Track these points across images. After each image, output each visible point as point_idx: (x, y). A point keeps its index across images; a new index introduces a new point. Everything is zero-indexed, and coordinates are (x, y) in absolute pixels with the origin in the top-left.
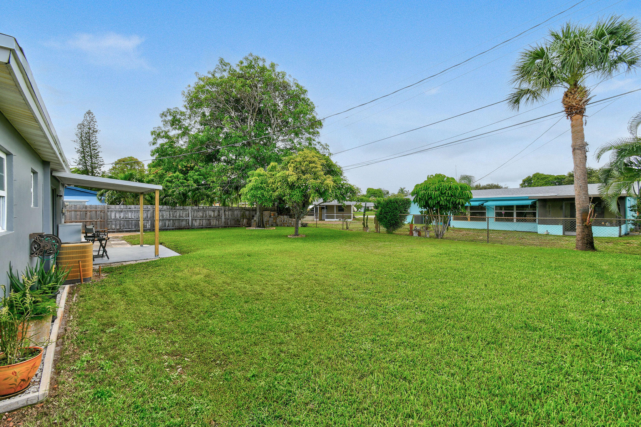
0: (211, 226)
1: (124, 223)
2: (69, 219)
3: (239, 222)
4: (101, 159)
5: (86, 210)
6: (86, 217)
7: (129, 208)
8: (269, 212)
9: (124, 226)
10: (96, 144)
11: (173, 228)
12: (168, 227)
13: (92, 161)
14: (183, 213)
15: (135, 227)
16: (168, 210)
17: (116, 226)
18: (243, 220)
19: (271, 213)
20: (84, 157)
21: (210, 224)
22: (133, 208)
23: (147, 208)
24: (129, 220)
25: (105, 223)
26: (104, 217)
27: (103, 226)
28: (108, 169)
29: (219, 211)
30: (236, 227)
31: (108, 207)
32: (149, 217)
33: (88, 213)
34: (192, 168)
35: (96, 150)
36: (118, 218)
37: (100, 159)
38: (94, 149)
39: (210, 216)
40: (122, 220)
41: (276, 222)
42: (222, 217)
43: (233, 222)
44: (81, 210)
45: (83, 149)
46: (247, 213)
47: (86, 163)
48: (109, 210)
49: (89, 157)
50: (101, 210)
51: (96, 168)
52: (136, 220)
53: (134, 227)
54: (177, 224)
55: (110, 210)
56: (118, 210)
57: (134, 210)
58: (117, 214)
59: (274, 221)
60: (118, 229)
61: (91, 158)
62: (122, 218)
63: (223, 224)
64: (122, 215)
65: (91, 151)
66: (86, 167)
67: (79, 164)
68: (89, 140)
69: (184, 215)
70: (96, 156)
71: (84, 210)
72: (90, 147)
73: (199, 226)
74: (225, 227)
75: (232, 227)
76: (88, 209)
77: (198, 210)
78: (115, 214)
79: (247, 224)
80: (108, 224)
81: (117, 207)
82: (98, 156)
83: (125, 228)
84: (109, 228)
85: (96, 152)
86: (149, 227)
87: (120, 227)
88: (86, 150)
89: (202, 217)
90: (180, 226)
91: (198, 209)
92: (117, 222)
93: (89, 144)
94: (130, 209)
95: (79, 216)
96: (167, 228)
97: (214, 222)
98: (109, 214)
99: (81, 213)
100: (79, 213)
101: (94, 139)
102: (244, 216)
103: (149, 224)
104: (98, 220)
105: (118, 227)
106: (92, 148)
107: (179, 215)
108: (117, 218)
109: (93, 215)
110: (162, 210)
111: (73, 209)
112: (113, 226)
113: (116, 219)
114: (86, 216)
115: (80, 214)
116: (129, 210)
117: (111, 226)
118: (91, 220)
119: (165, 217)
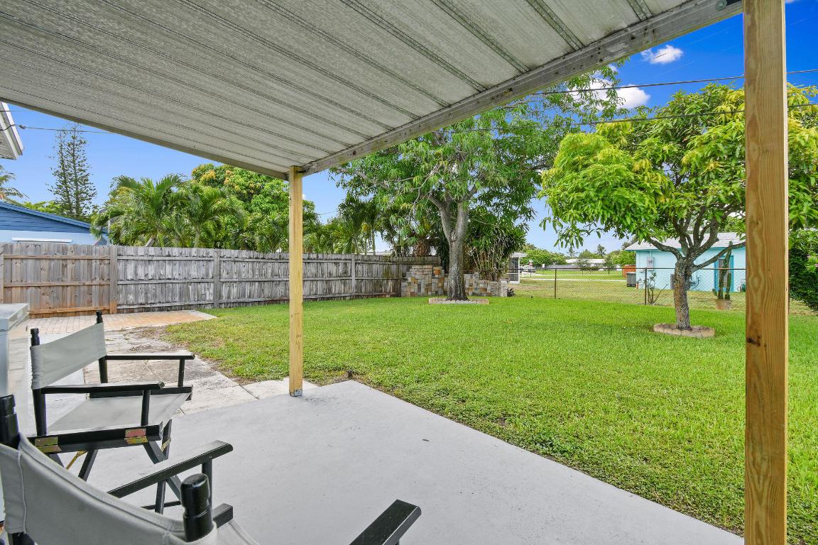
0: (331, 296)
1: (155, 290)
2: (19, 279)
3: (381, 286)
4: (92, 186)
5: (64, 257)
6: (63, 274)
7: (167, 254)
8: (430, 267)
9: (155, 296)
10: (84, 163)
11: (260, 300)
12: (249, 297)
13: (77, 189)
14: (279, 268)
15: (180, 298)
16: (251, 260)
17: (136, 297)
18: (387, 283)
19: (435, 268)
20: (65, 182)
21: (330, 290)
22: (177, 254)
23: (208, 254)
24: (168, 281)
25: (111, 291)
26: (109, 275)
27: (105, 299)
28: (103, 203)
29: (346, 264)
30: (375, 296)
31: (118, 250)
32: (211, 276)
33: (70, 266)
34: (258, 191)
35: (84, 171)
36: (143, 278)
37: (89, 185)
38: (81, 170)
39: (330, 274)
40: (150, 282)
41: (443, 286)
42: (350, 276)
43: (370, 287)
44: (51, 257)
45: (63, 169)
46: (394, 267)
47: (68, 192)
48: (121, 258)
49: (73, 183)
50: (101, 257)
51: (83, 199)
52: (184, 281)
53: (177, 299)
54: (267, 292)
55: (124, 258)
56: (141, 258)
57: (178, 258)
58: (139, 267)
59: (440, 285)
60: (141, 304)
61: (77, 185)
62: (150, 277)
63: (353, 291)
64: (151, 270)
65: (75, 173)
66: (68, 196)
67: (57, 193)
68: (73, 155)
69: (281, 272)
70: (85, 180)
71: (59, 255)
72: (74, 167)
73: (310, 295)
74: (357, 297)
75: (368, 297)
76: (69, 254)
77: (309, 261)
78: (136, 267)
79: (394, 290)
80: (118, 293)
81: (141, 251)
82: (87, 180)
83: (158, 301)
84: (121, 302)
85: (84, 174)
86: (212, 298)
87: (147, 298)
88: (69, 171)
89: (316, 276)
90: (273, 294)
91: (309, 259)
92: (140, 286)
93: (74, 162)
94: (169, 256)
95: (46, 273)
96: (246, 299)
97: (337, 288)
98: (121, 266)
99: (53, 263)
100: (45, 264)
101: (80, 153)
102: (388, 273)
103: (211, 291)
104: (94, 283)
105: (141, 300)
106: (77, 168)
107: (273, 271)
108: (139, 277)
109: (82, 271)
110: (236, 259)
111: (30, 254)
112: (131, 297)
113: (137, 281)
114: (63, 271)
115: (50, 268)
116: (167, 258)
117: (126, 297)
118: (77, 283)
119: (243, 275)
